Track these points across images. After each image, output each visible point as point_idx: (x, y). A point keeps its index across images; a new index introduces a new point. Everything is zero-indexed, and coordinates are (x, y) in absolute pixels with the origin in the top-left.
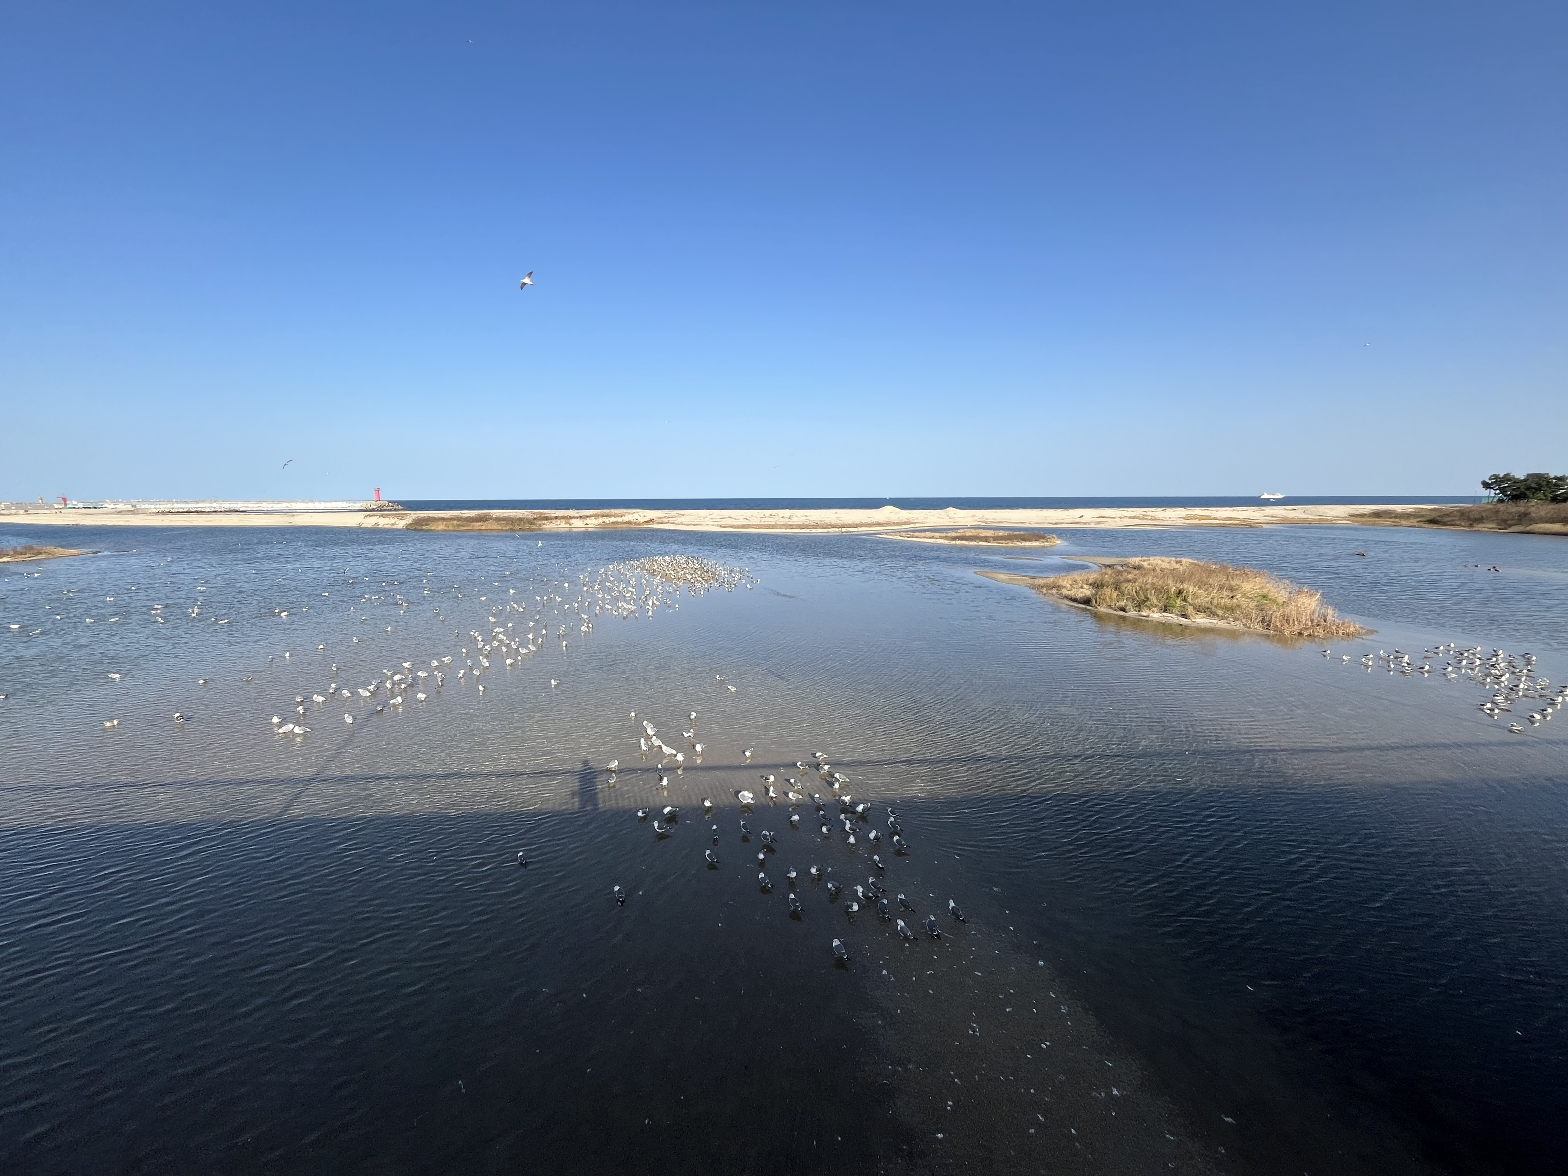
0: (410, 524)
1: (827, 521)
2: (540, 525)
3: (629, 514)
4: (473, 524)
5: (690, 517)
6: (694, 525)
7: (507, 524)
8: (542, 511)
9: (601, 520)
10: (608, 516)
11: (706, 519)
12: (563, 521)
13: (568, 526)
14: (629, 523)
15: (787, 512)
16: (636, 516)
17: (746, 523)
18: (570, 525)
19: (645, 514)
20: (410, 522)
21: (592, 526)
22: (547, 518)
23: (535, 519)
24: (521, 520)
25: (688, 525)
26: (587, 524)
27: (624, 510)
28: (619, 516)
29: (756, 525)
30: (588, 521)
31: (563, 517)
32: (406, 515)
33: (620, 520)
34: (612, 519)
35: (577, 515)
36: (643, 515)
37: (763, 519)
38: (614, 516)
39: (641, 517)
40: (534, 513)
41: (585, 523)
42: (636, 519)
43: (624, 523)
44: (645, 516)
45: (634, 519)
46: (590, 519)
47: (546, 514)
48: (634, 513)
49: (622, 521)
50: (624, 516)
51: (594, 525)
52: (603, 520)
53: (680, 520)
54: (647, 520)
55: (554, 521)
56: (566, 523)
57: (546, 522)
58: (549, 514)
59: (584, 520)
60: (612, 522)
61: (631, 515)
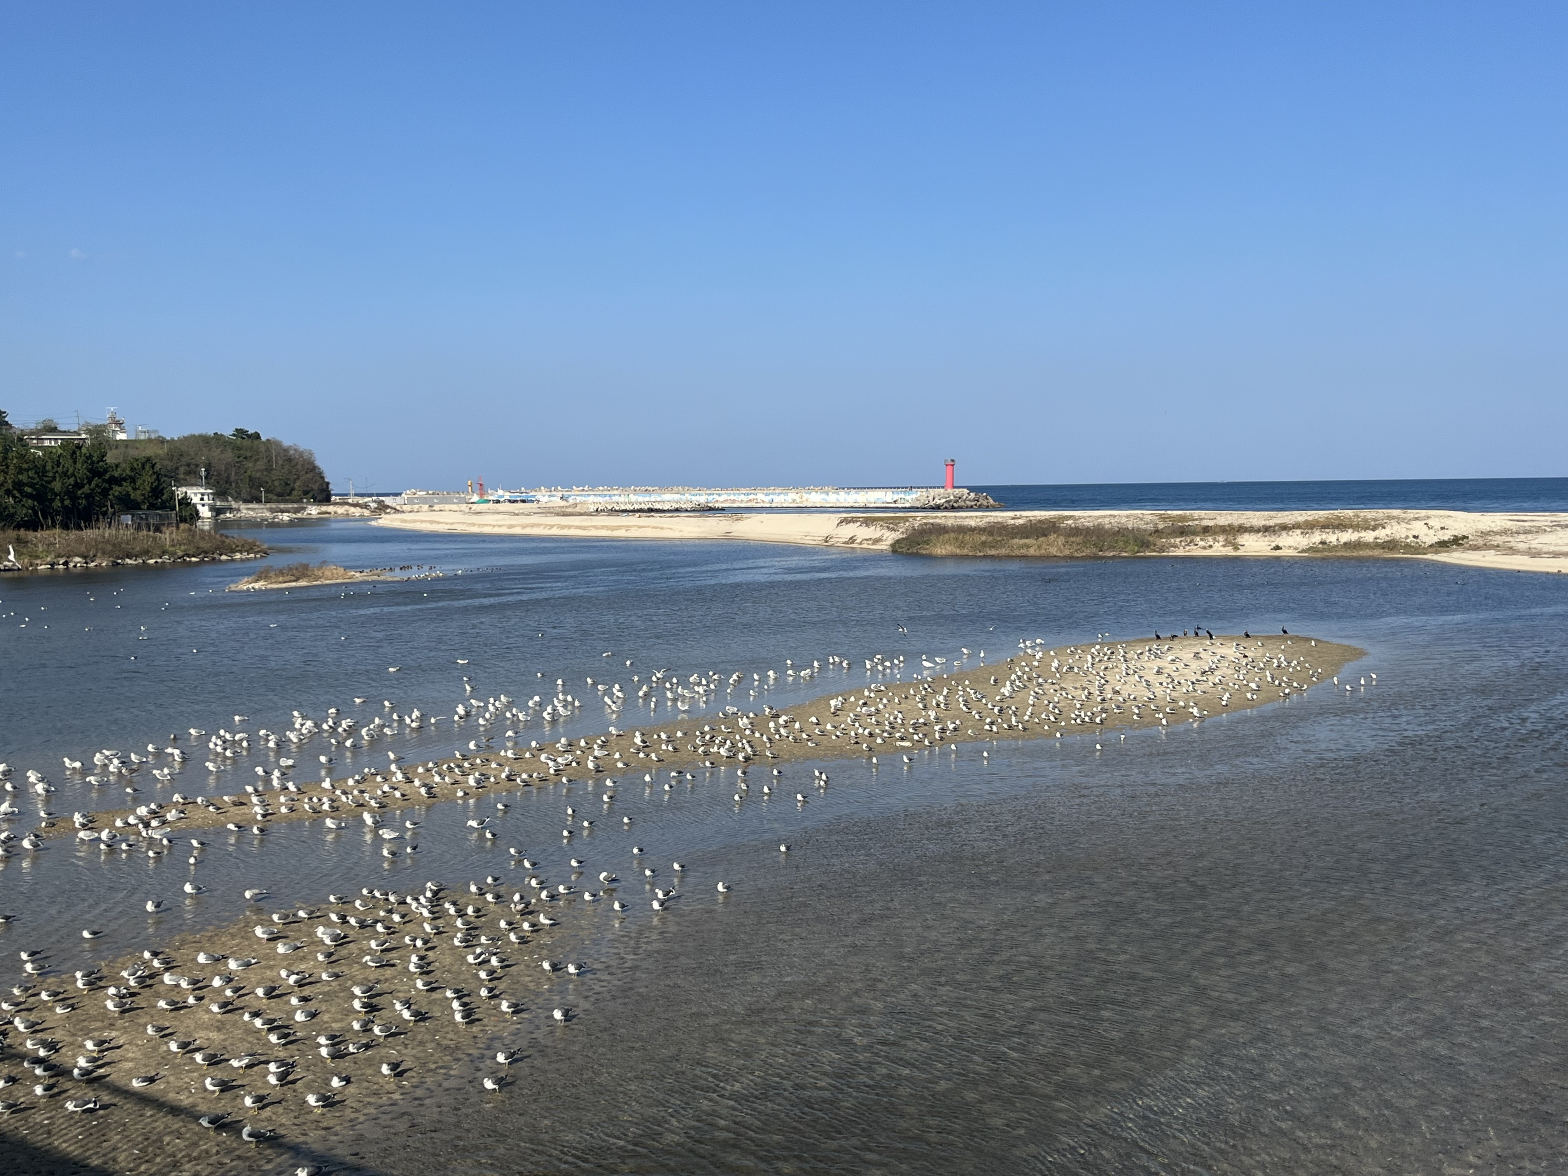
2: (1162, 548)
3: (1399, 520)
8: (1184, 511)
9: (1317, 537)
10: (1341, 526)
12: (1221, 538)
14: (1391, 545)
18: (1236, 549)
19: (1447, 523)
21: (1291, 552)
23: (1159, 532)
26: (1278, 548)
27: (1396, 512)
28: (1366, 529)
30: (1284, 540)
31: (1224, 529)
33: (1369, 536)
34: (1348, 536)
35: (1262, 523)
36: (1438, 525)
38: (1356, 527)
39: (1432, 532)
40: (1163, 518)
41: (1274, 545)
42: (1415, 537)
43: (1376, 545)
44: (1442, 528)
45: (1407, 537)
46: (1290, 533)
47: (1194, 520)
48: (1417, 519)
49: (1371, 540)
50: (1384, 528)
51: (1296, 549)
52: (1324, 536)
53: (1538, 542)
54: (1446, 539)
55: (1198, 539)
56: (1227, 543)
57: (1178, 540)
58: (1201, 519)
59: (1273, 538)
60: (1345, 544)
61: (1403, 525)
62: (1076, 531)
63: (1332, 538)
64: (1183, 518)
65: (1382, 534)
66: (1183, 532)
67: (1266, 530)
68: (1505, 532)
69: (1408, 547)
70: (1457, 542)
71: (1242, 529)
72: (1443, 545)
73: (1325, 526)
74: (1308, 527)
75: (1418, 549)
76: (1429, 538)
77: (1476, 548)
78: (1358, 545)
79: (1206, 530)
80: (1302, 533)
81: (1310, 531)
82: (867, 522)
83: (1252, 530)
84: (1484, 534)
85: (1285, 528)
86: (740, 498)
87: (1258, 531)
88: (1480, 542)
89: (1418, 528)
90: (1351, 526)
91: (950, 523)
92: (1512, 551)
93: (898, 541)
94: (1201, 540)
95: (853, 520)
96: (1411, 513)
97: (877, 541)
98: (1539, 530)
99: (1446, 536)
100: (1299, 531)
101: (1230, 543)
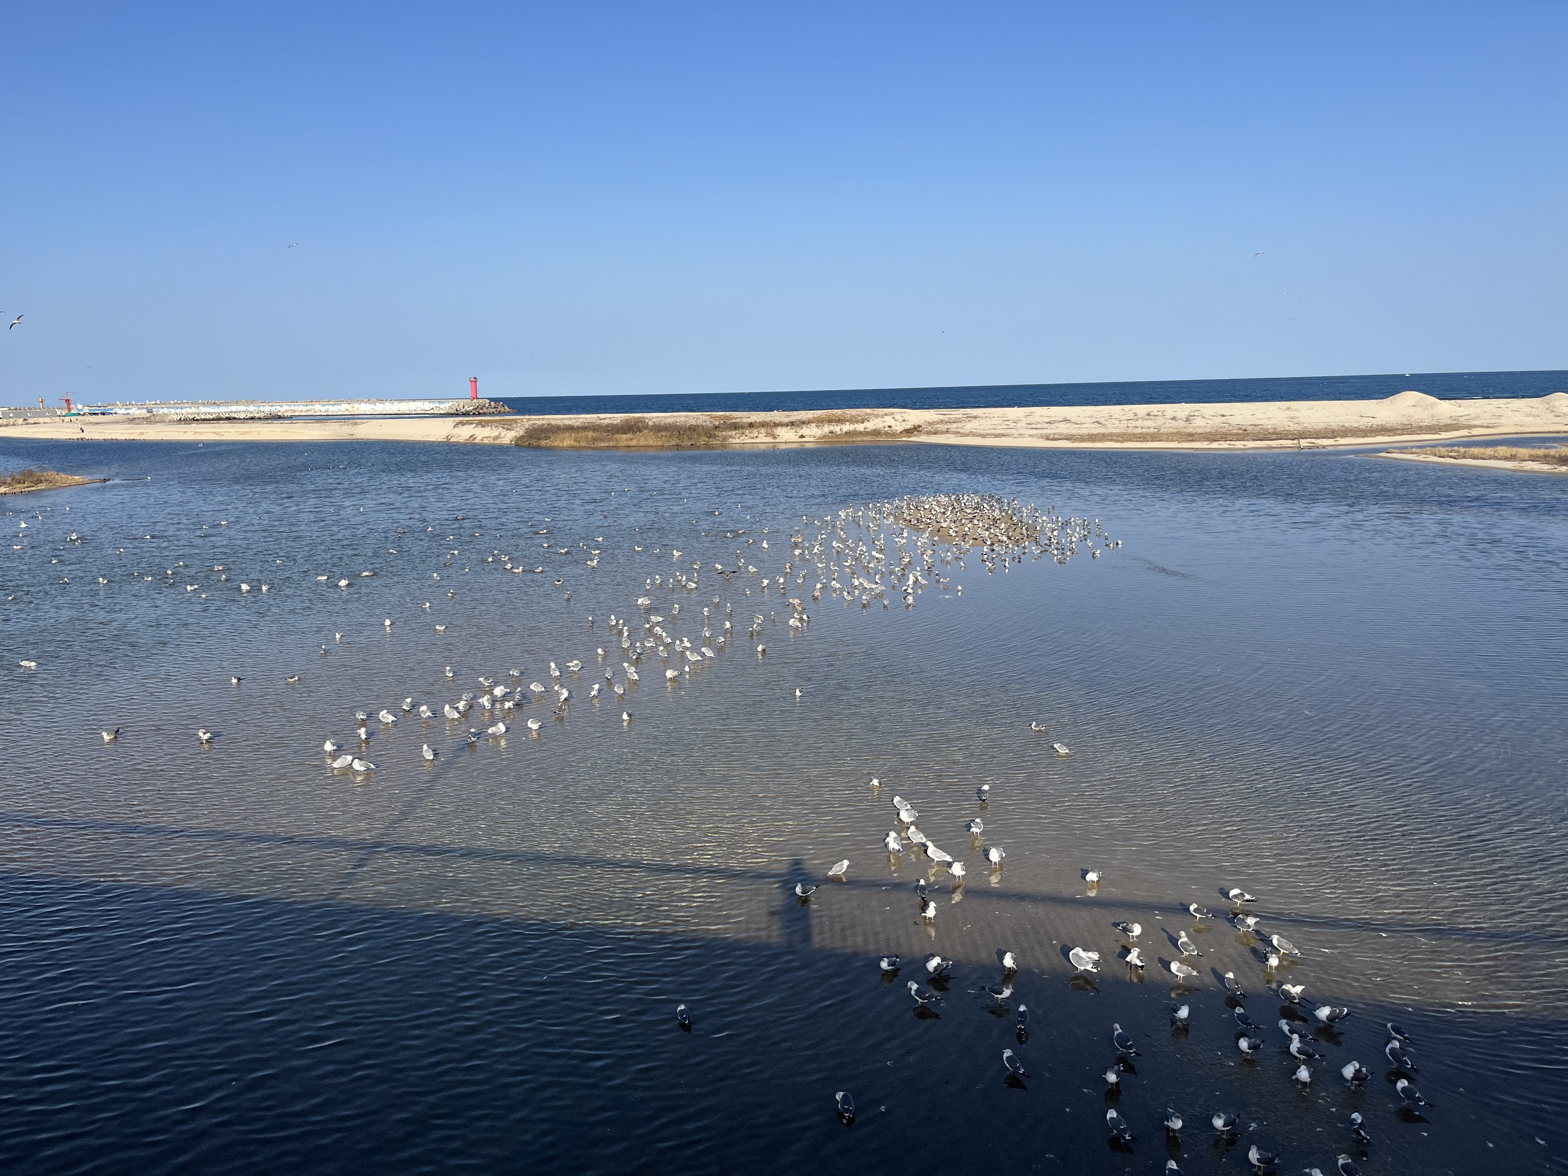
0: (523, 436)
1: (1268, 424)
2: (724, 439)
3: (877, 416)
4: (618, 436)
5: (989, 422)
6: (997, 436)
7: (671, 436)
8: (728, 413)
9: (827, 429)
10: (840, 421)
11: (1019, 425)
12: (762, 430)
13: (769, 439)
14: (876, 433)
15: (1182, 409)
16: (889, 420)
17: (1097, 430)
18: (775, 438)
19: (906, 417)
20: (522, 433)
21: (811, 439)
22: (736, 427)
23: (716, 428)
24: (692, 429)
25: (983, 436)
26: (802, 436)
27: (868, 411)
28: (858, 422)
29: (1119, 435)
30: (805, 431)
31: (764, 425)
32: (515, 421)
33: (860, 427)
34: (847, 427)
35: (786, 420)
36: (901, 419)
37: (1134, 424)
38: (852, 422)
39: (898, 423)
40: (715, 418)
41: (800, 434)
42: (890, 427)
43: (865, 433)
44: (904, 420)
45: (884, 427)
46: (809, 426)
47: (736, 418)
48: (886, 415)
49: (862, 430)
50: (868, 421)
51: (814, 437)
52: (832, 428)
53: (970, 426)
54: (909, 427)
55: (747, 432)
56: (768, 434)
57: (734, 432)
58: (740, 418)
59: (798, 430)
60: (846, 433)
61: (879, 419)
62: (658, 429)
63: (837, 429)
64: (728, 418)
65: (870, 425)
67: (792, 424)
68: (942, 422)
69: (886, 434)
70: (916, 429)
71: (777, 425)
72: (908, 432)
73: (830, 421)
74: (819, 422)
75: (894, 434)
76: (899, 427)
77: (931, 433)
78: (854, 433)
79: (751, 425)
80: (816, 426)
81: (821, 425)
83: (781, 424)
84: (930, 424)
85: (803, 422)
87: (787, 425)
88: (930, 428)
90: (848, 421)
93: (518, 438)
94: (750, 433)
95: (468, 422)
96: (881, 411)
97: (498, 438)
98: (962, 421)
99: (909, 425)
100: (814, 425)
101: (770, 433)
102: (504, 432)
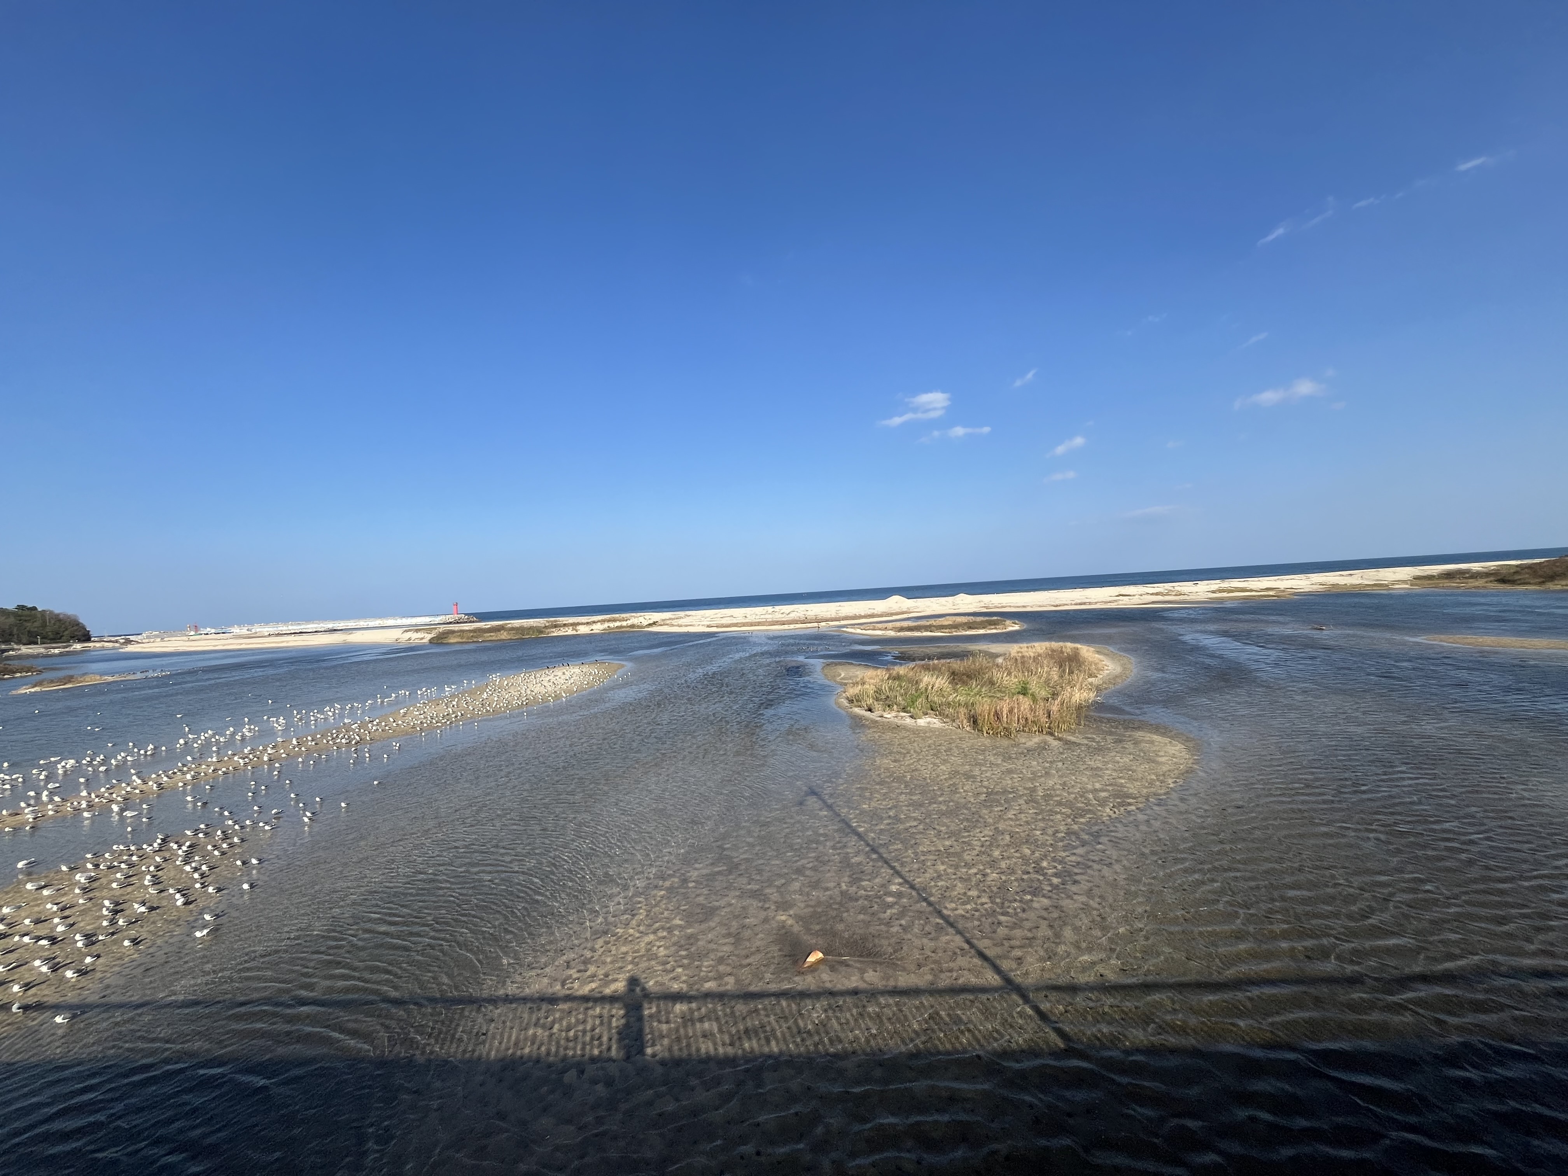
0: (434, 638)
2: (548, 633)
4: (484, 635)
7: (517, 633)
8: (555, 619)
11: (705, 619)
12: (571, 627)
18: (577, 631)
19: (651, 617)
20: (434, 635)
21: (597, 631)
24: (532, 628)
25: (681, 626)
27: (632, 614)
28: (623, 621)
31: (572, 624)
35: (586, 621)
36: (648, 618)
38: (620, 621)
39: (646, 620)
40: (548, 622)
41: (590, 629)
42: (640, 623)
43: (627, 627)
44: (650, 619)
45: (638, 623)
46: (596, 624)
47: (560, 622)
48: (641, 616)
49: (625, 625)
50: (630, 620)
51: (599, 630)
52: (609, 624)
53: (680, 622)
55: (562, 629)
56: (573, 629)
57: (554, 629)
58: (563, 621)
59: (590, 626)
60: (616, 627)
61: (636, 619)
62: (512, 629)
63: (612, 625)
64: (556, 621)
65: (629, 623)
66: (556, 626)
67: (588, 623)
68: (670, 619)
69: (638, 627)
70: (654, 623)
71: (579, 624)
72: (650, 625)
73: (609, 621)
74: (603, 621)
75: (642, 627)
76: (645, 623)
77: (661, 625)
78: (621, 627)
79: (565, 625)
80: (601, 624)
81: (603, 623)
82: (417, 631)
83: (582, 624)
84: (663, 620)
85: (594, 622)
86: (351, 624)
87: (585, 624)
88: (662, 623)
89: (641, 619)
90: (618, 620)
91: (456, 629)
92: (673, 625)
93: (432, 638)
95: (410, 631)
96: (639, 614)
97: (422, 639)
98: (681, 618)
99: (651, 622)
100: (599, 623)
102: (426, 635)
